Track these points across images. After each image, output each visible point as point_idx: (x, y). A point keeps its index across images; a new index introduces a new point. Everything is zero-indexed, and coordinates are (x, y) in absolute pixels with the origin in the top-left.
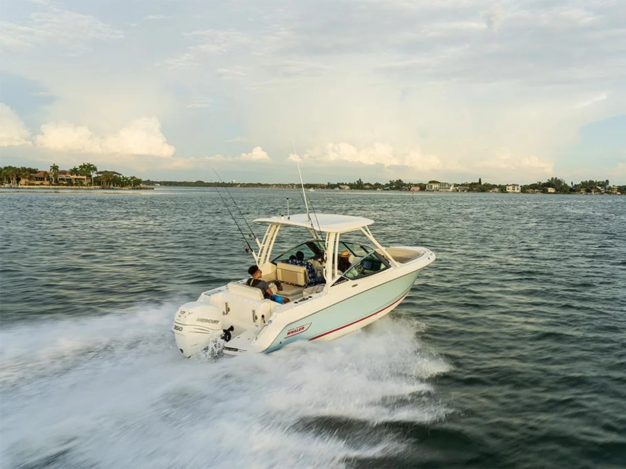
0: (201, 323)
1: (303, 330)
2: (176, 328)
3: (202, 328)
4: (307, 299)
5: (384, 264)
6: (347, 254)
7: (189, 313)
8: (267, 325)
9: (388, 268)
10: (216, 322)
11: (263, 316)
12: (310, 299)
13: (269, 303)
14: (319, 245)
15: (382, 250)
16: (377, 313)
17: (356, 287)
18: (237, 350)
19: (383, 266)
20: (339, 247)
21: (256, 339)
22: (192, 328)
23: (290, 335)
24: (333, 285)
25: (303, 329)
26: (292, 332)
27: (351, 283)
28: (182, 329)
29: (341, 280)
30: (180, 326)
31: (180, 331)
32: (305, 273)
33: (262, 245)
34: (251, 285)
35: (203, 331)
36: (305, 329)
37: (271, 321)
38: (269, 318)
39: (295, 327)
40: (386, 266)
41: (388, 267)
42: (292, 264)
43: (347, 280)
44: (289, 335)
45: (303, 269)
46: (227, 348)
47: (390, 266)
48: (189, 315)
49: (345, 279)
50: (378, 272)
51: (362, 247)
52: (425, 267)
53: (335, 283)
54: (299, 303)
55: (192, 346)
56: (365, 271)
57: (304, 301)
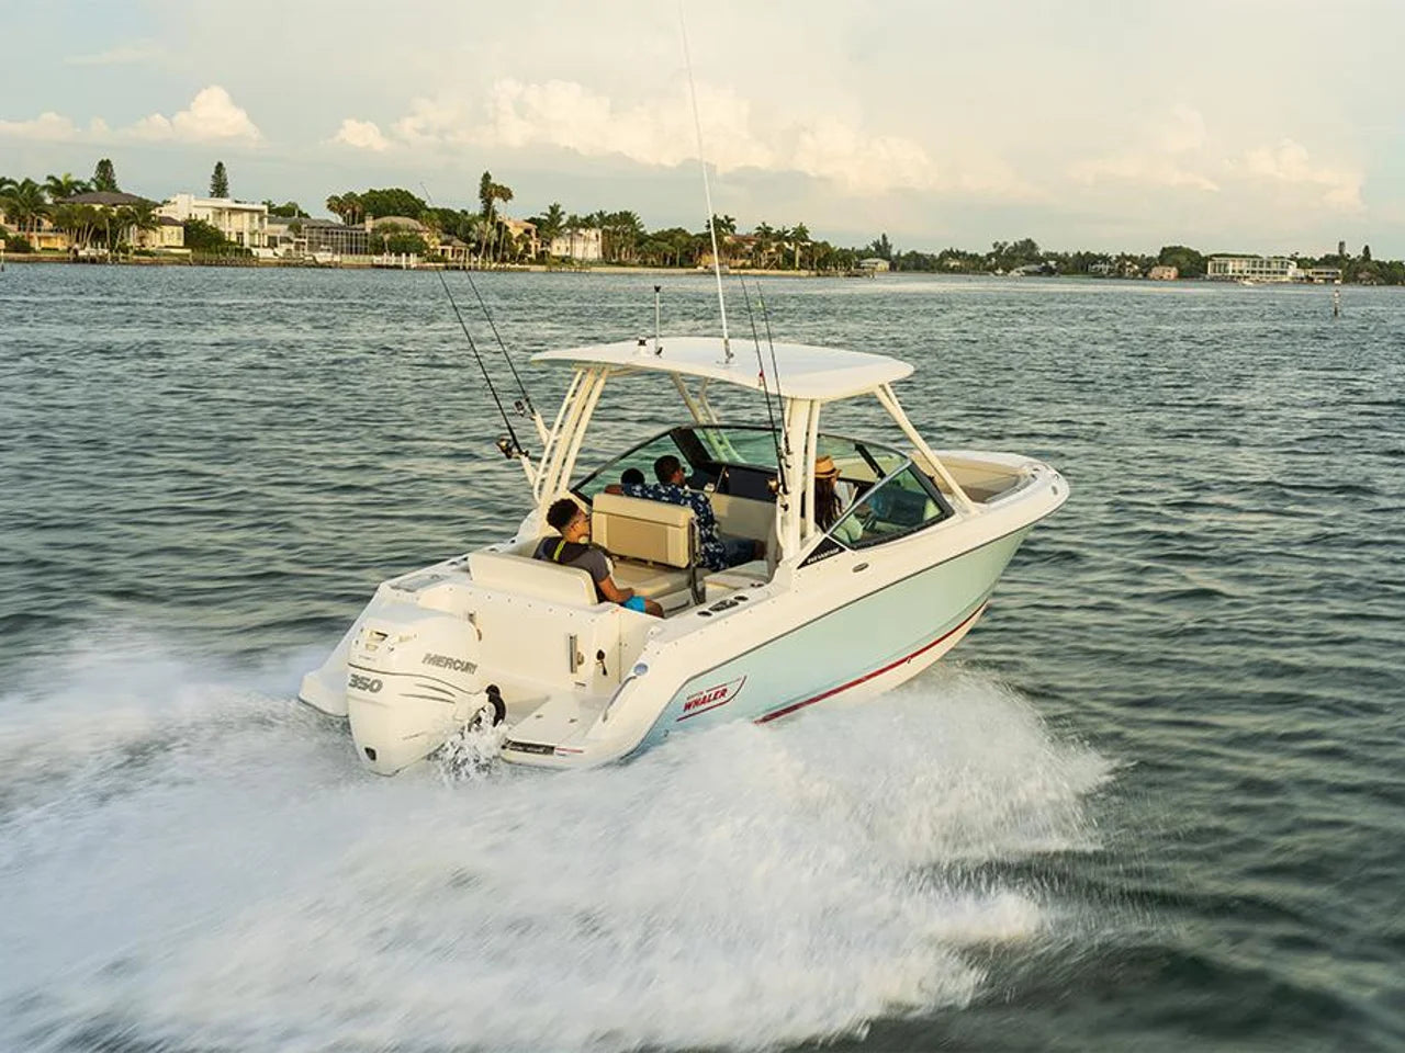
0: (435, 667)
1: (723, 699)
2: (357, 682)
3: (438, 685)
4: (733, 604)
5: (935, 502)
6: (829, 469)
7: (401, 640)
8: (634, 678)
9: (947, 517)
10: (469, 667)
11: (601, 655)
12: (741, 603)
13: (617, 614)
14: (708, 441)
15: (934, 460)
16: (912, 656)
17: (864, 571)
18: (549, 750)
19: (931, 511)
20: (818, 445)
21: (605, 719)
22: (409, 685)
23: (692, 711)
24: (805, 564)
25: (723, 695)
26: (697, 703)
27: (850, 557)
28: (380, 685)
29: (825, 548)
30: (373, 676)
31: (372, 690)
32: (692, 527)
33: (553, 435)
34: (556, 557)
35: (442, 695)
36: (727, 696)
37: (643, 668)
38: (637, 659)
39: (703, 687)
40: (942, 511)
41: (945, 513)
42: (644, 497)
43: (842, 550)
44: (688, 712)
45: (685, 514)
46: (515, 744)
47: (953, 513)
48: (401, 645)
49: (837, 546)
50: (919, 530)
51: (861, 448)
52: (1045, 517)
53: (811, 556)
54: (714, 614)
55: (406, 738)
56: (879, 525)
57: (725, 611)
